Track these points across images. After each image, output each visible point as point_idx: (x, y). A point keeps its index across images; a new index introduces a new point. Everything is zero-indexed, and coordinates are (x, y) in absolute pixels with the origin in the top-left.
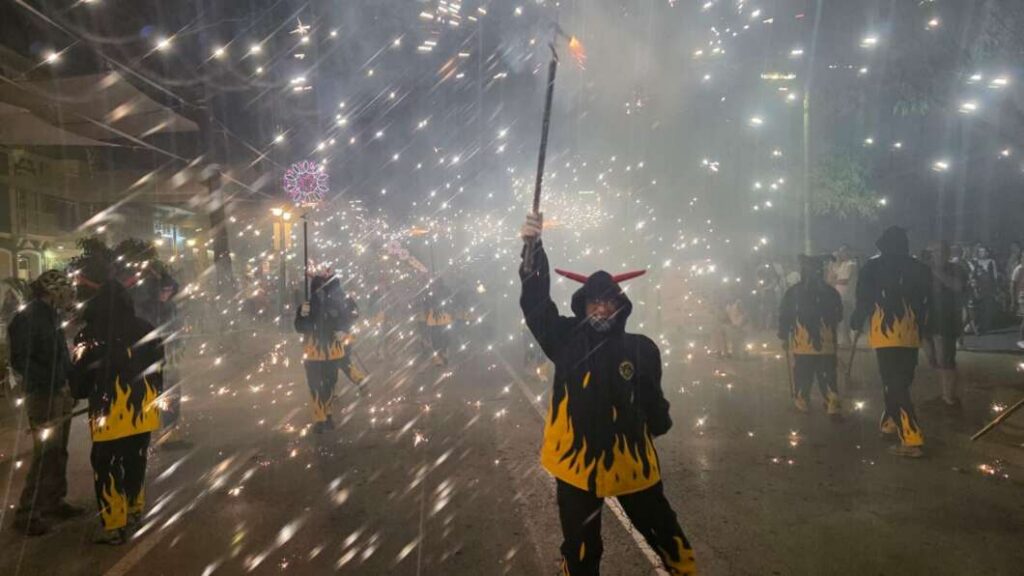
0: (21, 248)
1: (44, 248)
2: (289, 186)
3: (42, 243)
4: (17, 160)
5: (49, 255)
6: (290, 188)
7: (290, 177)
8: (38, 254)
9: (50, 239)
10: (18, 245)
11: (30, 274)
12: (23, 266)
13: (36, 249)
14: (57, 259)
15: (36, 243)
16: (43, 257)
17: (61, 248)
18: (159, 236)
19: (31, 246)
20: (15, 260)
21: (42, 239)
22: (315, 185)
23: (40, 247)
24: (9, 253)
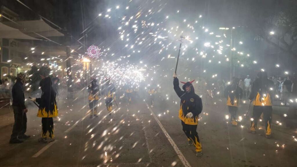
0: (11, 67)
1: (18, 67)
2: (89, 52)
3: (17, 66)
4: (11, 42)
5: (19, 69)
6: (89, 53)
7: (89, 50)
8: (16, 69)
9: (20, 64)
10: (10, 66)
11: (13, 74)
12: (11, 72)
13: (15, 67)
14: (21, 70)
15: (15, 66)
16: (17, 69)
17: (22, 67)
18: (51, 65)
19: (14, 66)
20: (9, 70)
21: (17, 64)
22: (96, 53)
23: (17, 67)
24: (8, 68)
